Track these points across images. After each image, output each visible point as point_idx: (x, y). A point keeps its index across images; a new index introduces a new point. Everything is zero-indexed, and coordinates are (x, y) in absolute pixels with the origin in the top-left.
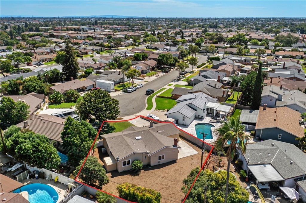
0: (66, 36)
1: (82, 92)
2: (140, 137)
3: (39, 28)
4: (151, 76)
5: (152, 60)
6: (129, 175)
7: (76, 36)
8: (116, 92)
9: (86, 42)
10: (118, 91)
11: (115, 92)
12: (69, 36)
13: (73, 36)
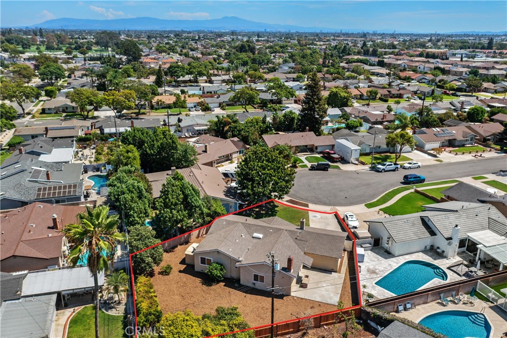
0: (403, 65)
1: (307, 152)
2: (261, 236)
3: (377, 51)
4: (463, 153)
5: (498, 123)
6: (200, 280)
7: (417, 66)
8: (359, 166)
9: (423, 78)
10: (364, 165)
11: (357, 164)
12: (406, 66)
13: (413, 66)
